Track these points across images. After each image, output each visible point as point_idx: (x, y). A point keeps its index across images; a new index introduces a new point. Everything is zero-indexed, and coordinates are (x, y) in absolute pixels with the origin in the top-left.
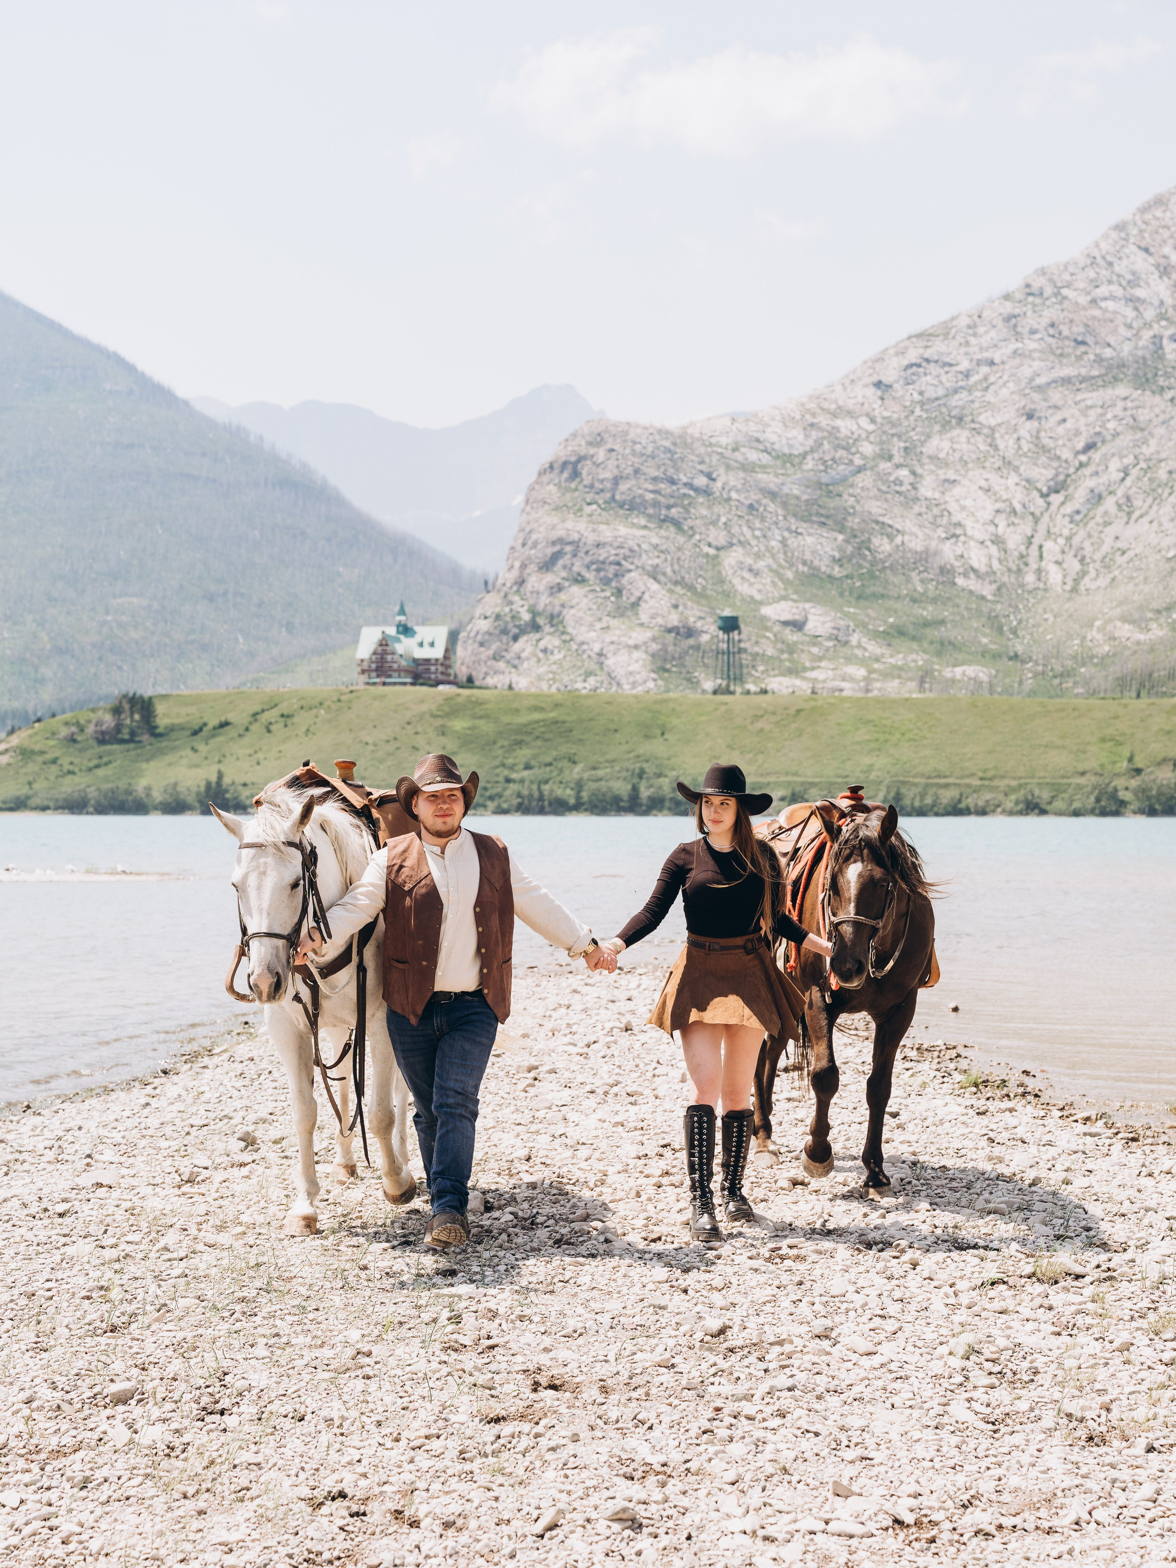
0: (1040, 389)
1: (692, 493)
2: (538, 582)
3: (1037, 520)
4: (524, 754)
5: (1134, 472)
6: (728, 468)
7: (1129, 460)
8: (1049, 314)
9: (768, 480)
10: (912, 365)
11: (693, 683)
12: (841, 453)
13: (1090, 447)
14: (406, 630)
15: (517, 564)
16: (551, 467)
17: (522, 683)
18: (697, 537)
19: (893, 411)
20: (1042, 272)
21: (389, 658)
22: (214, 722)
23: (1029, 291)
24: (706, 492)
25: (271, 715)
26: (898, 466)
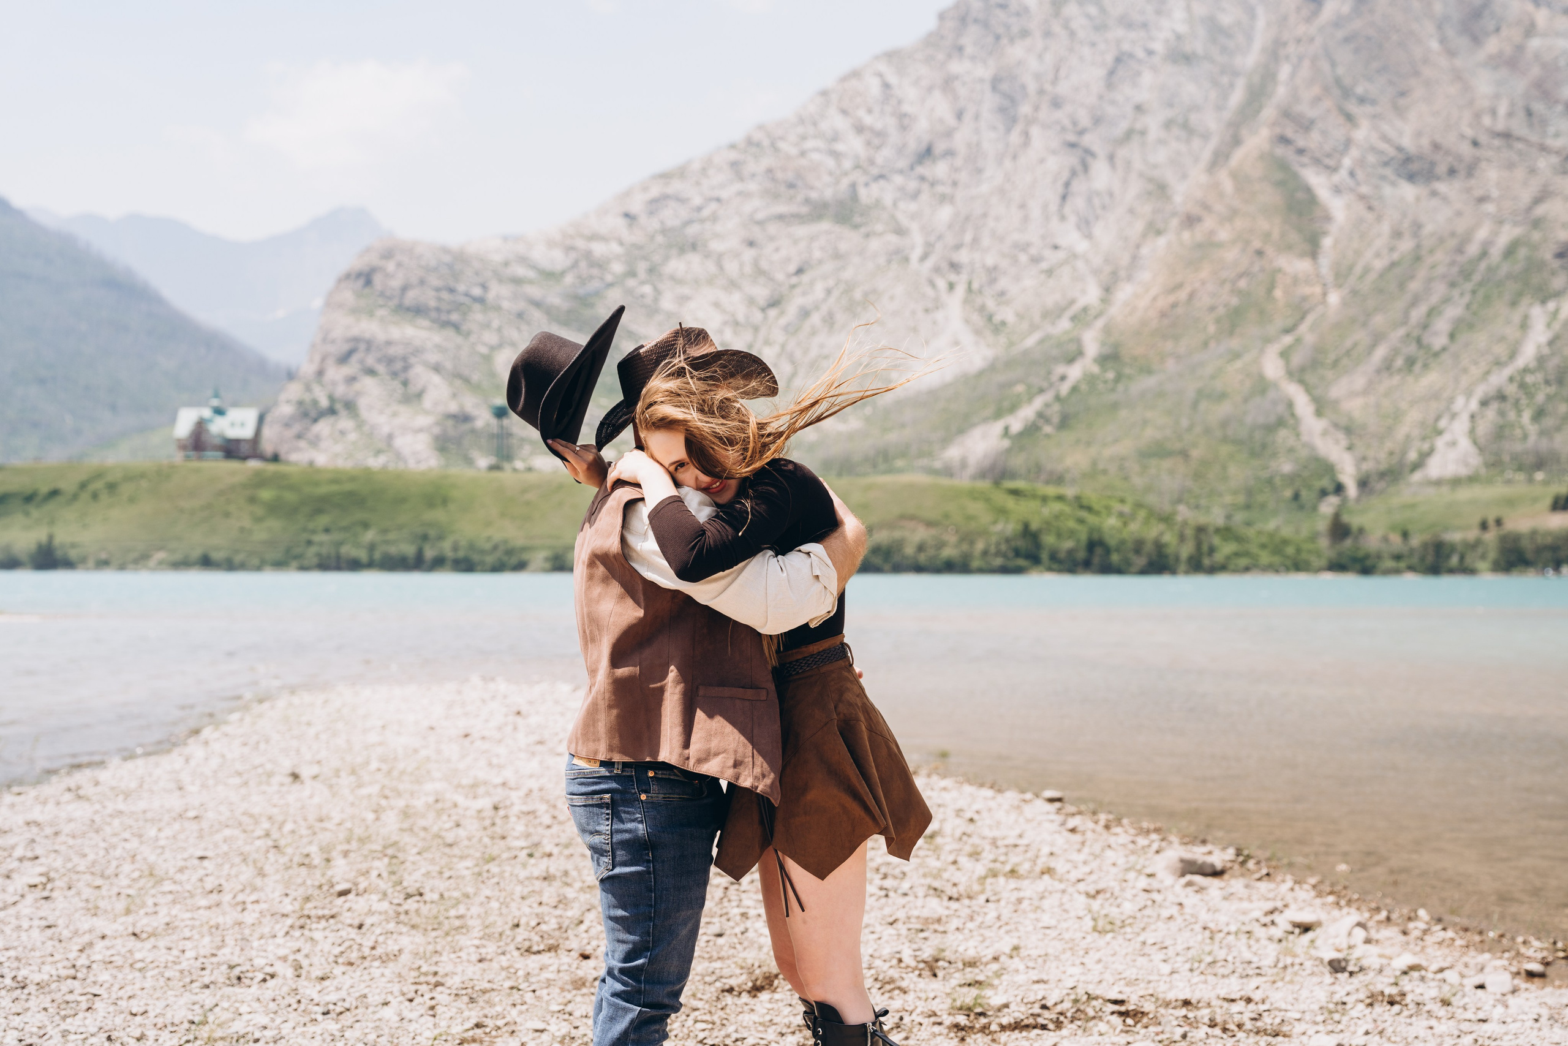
0: (761, 223)
1: (466, 300)
2: (335, 374)
3: (756, 329)
4: (323, 520)
5: (836, 293)
6: (501, 280)
7: (831, 282)
8: (767, 161)
9: (534, 291)
10: (654, 201)
11: (469, 461)
12: (595, 272)
13: (800, 271)
14: (219, 412)
15: (317, 358)
16: (348, 276)
17: (321, 459)
18: (473, 338)
19: (636, 237)
20: (761, 127)
21: (204, 438)
22: (44, 489)
23: (750, 142)
24: (481, 300)
25: (98, 485)
26: (643, 283)
